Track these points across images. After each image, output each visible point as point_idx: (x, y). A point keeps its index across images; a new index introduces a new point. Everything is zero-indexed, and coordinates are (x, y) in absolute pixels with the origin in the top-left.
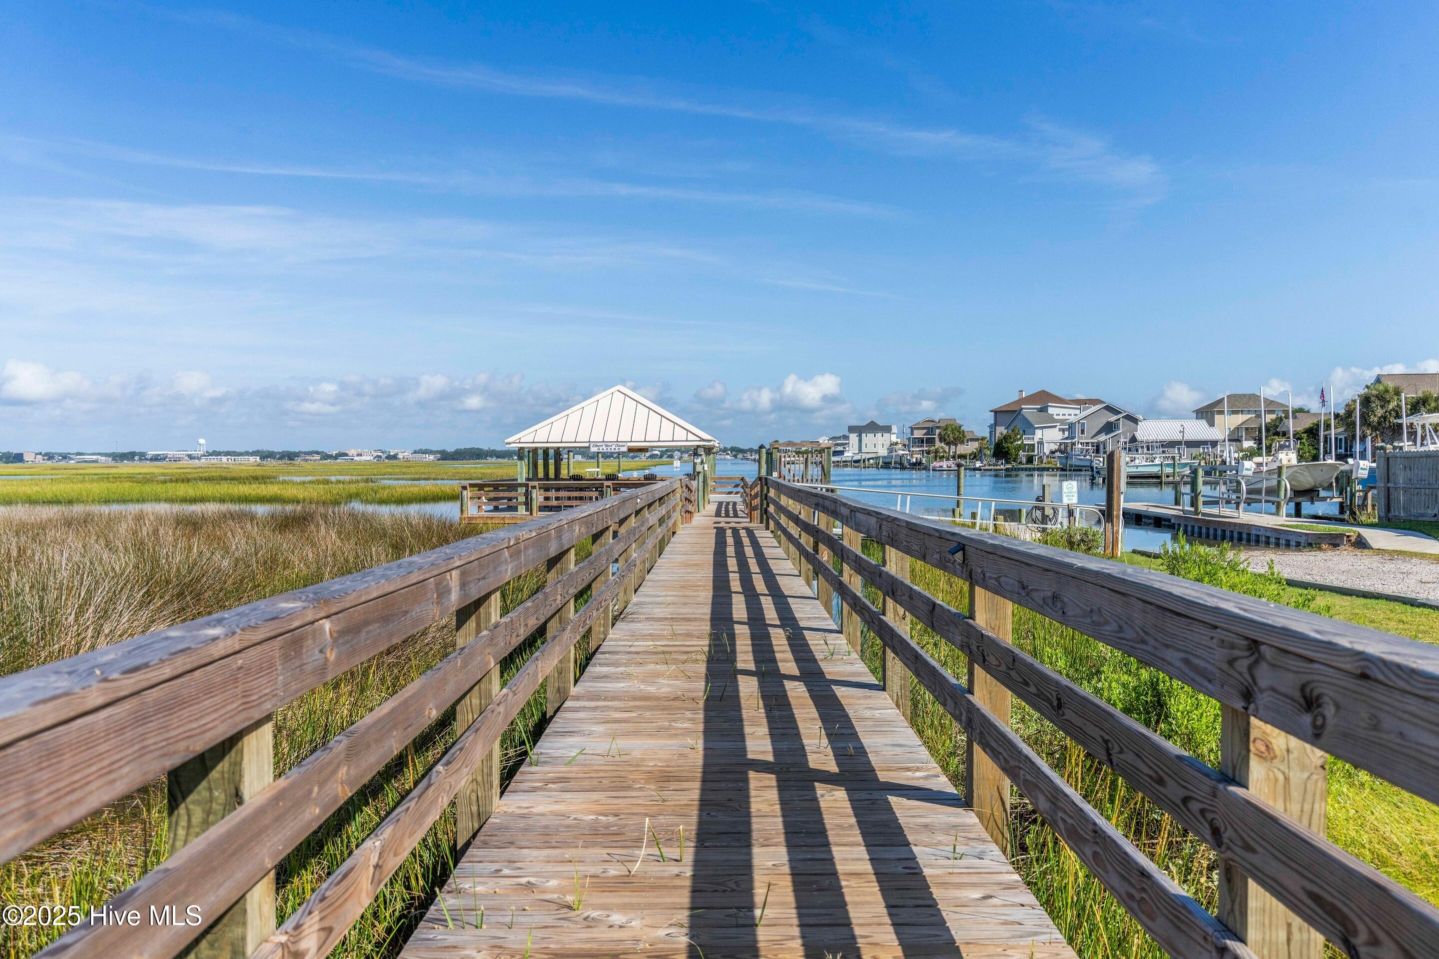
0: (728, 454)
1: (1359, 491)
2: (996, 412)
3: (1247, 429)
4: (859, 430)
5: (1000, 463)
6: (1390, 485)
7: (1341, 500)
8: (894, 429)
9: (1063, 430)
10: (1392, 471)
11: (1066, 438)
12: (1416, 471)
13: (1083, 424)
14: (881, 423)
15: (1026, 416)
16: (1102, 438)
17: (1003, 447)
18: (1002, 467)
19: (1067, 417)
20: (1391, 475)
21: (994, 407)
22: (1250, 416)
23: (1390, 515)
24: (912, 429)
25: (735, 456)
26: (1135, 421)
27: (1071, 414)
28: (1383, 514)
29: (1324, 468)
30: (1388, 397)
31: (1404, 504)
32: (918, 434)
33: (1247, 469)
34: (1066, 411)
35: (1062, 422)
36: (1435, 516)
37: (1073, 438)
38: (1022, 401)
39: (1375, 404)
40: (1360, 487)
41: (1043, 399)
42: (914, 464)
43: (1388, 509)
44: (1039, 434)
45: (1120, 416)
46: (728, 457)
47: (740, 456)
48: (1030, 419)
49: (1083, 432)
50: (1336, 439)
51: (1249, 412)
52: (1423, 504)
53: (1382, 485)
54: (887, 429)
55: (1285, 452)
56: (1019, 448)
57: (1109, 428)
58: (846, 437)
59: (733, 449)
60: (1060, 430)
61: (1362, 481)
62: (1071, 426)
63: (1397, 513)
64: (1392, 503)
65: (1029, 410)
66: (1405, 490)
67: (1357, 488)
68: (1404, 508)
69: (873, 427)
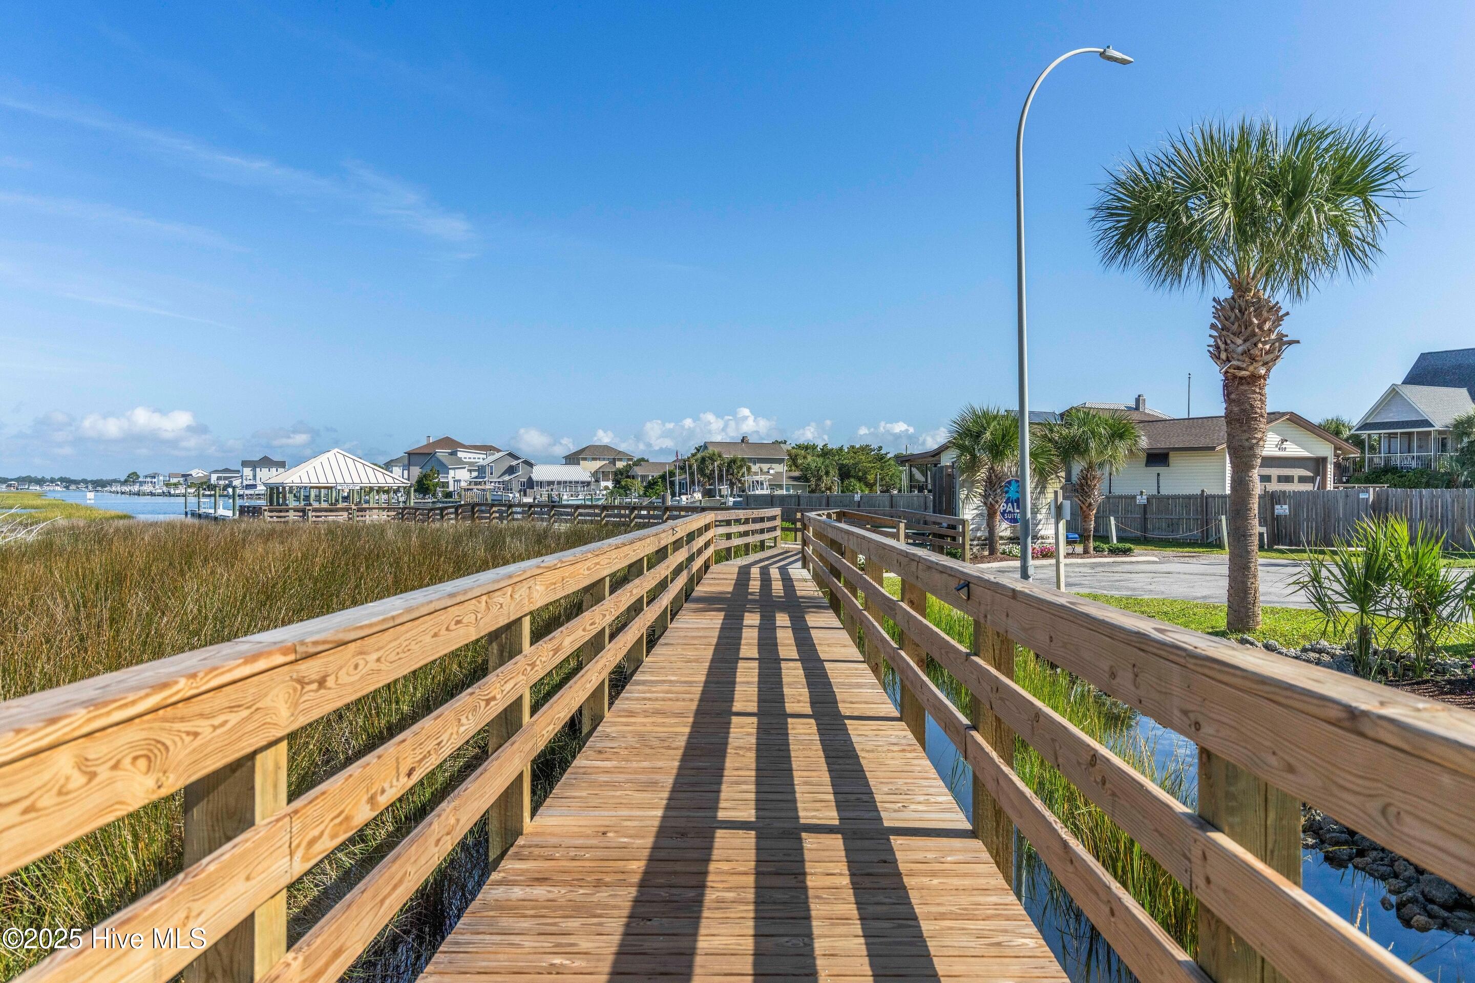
0: (57, 485)
2: (408, 453)
3: (603, 472)
4: (250, 464)
5: (427, 497)
9: (470, 471)
11: (476, 478)
13: (492, 467)
15: (441, 458)
16: (507, 478)
17: (424, 484)
18: (429, 500)
19: (477, 460)
22: (604, 462)
25: (67, 488)
26: (531, 465)
27: (480, 458)
34: (477, 456)
35: (471, 464)
37: (485, 477)
38: (433, 445)
39: (708, 462)
41: (452, 445)
44: (451, 474)
45: (520, 461)
46: (58, 488)
47: (73, 487)
48: (443, 461)
49: (492, 474)
50: (680, 483)
51: (604, 459)
54: (282, 464)
56: (437, 484)
57: (511, 470)
59: (62, 480)
60: (469, 470)
62: (480, 468)
65: (440, 453)
69: (269, 462)
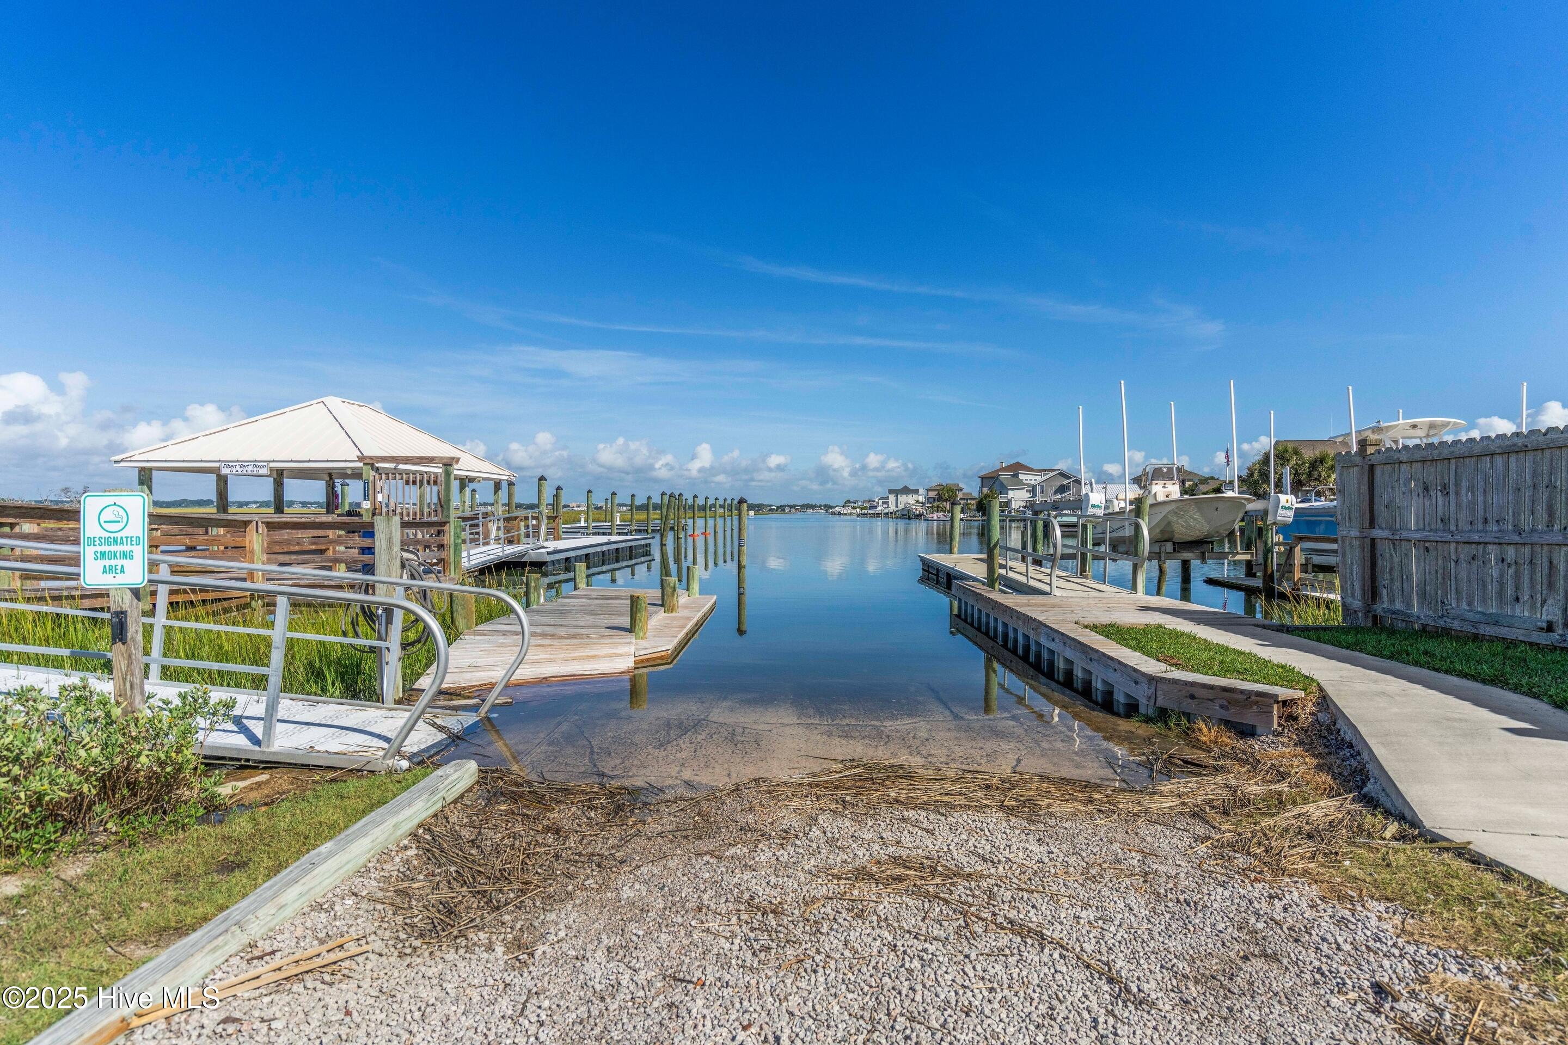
1: (1278, 544)
2: (982, 478)
4: (896, 492)
6: (1377, 533)
7: (1248, 557)
8: (921, 492)
9: (1028, 491)
10: (1383, 496)
11: (1031, 497)
12: (1466, 497)
13: (1043, 487)
14: (911, 487)
15: (1003, 480)
16: (1057, 497)
19: (1031, 481)
20: (1380, 509)
21: (982, 474)
23: (1379, 608)
24: (928, 491)
26: (1080, 483)
27: (1035, 479)
28: (1357, 604)
29: (1220, 506)
30: (1287, 456)
31: (1423, 583)
32: (932, 494)
33: (1094, 506)
34: (1031, 477)
35: (1028, 485)
36: (1550, 628)
38: (1002, 470)
40: (1278, 538)
41: (1016, 468)
42: (918, 516)
43: (1373, 593)
44: (1011, 494)
45: (1070, 480)
48: (1005, 483)
49: (1043, 492)
52: (1492, 589)
53: (1354, 532)
54: (916, 492)
55: (1161, 483)
57: (1062, 489)
58: (888, 498)
60: (1026, 491)
61: (1284, 528)
62: (1034, 487)
63: (1398, 606)
64: (1384, 579)
65: (1004, 476)
66: (1426, 547)
67: (1276, 539)
68: (1423, 595)
69: (906, 490)
